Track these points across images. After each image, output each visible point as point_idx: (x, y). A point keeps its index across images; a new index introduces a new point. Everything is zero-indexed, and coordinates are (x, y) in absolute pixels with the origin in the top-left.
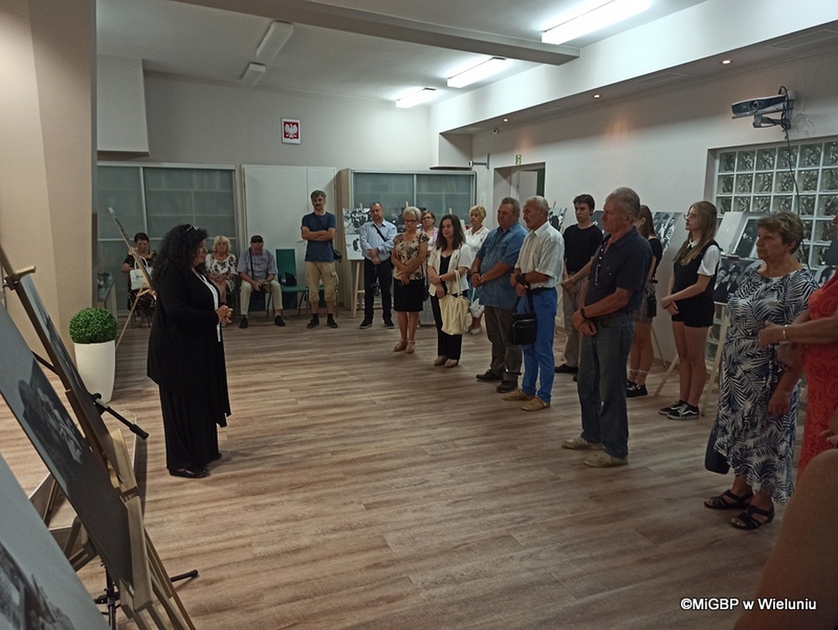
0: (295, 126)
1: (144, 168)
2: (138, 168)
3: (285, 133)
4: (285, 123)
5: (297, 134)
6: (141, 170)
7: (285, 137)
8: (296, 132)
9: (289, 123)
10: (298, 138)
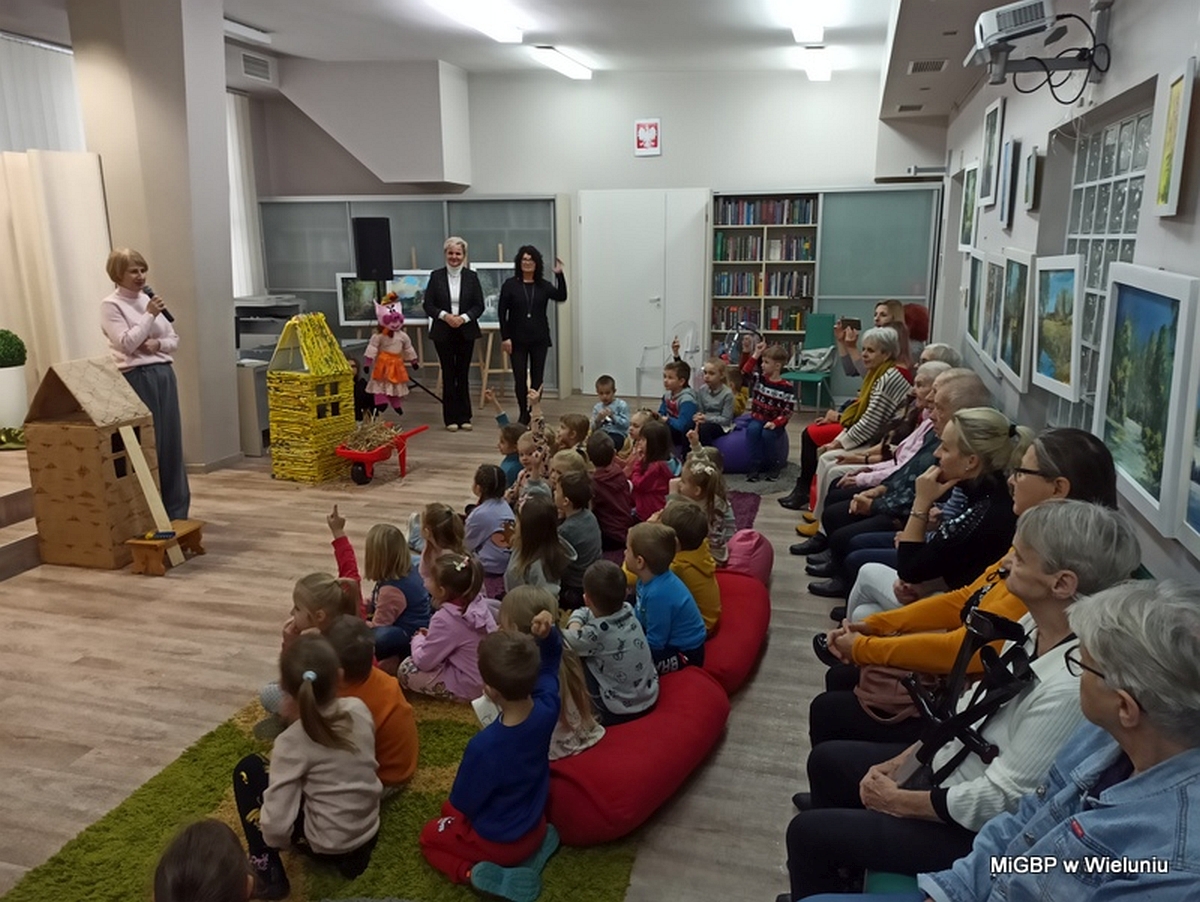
0: (653, 128)
1: (449, 202)
2: (442, 202)
3: (639, 141)
4: (639, 126)
5: (655, 141)
6: (445, 204)
7: (639, 147)
8: (654, 138)
9: (644, 127)
10: (656, 146)
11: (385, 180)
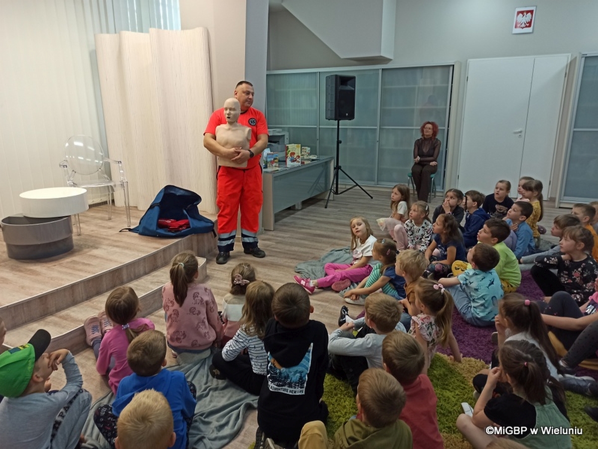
0: (529, 14)
1: (382, 70)
2: (378, 69)
3: (517, 23)
4: (518, 12)
5: (530, 23)
7: (516, 27)
8: (529, 20)
9: (523, 13)
10: (530, 26)
11: (342, 57)
